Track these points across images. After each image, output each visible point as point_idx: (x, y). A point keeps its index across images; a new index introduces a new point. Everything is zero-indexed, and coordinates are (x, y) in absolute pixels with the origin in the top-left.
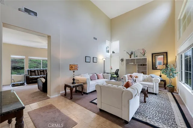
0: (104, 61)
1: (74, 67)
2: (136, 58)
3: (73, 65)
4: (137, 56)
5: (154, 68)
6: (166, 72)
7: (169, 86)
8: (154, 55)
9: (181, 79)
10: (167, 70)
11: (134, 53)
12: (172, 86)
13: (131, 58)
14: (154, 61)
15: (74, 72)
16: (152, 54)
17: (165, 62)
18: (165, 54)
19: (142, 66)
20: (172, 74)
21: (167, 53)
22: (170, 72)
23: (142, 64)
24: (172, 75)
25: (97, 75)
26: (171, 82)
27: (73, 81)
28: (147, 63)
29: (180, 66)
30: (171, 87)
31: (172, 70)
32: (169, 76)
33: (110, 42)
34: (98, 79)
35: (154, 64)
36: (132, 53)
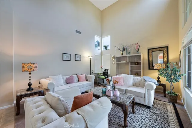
0: (90, 59)
1: (26, 66)
2: (128, 55)
3: (25, 64)
4: (129, 53)
5: (151, 67)
6: (166, 73)
7: (170, 94)
8: (150, 51)
9: (187, 84)
10: (167, 71)
11: (126, 49)
12: (174, 93)
13: (122, 55)
14: (151, 59)
15: (30, 74)
16: (149, 50)
17: (166, 59)
18: (165, 49)
19: (136, 65)
20: (175, 76)
21: (167, 48)
22: (171, 74)
23: (136, 63)
24: (174, 78)
25: (77, 76)
26: (172, 88)
27: (28, 87)
28: (142, 61)
29: (187, 65)
30: (172, 96)
31: (174, 71)
32: (170, 79)
33: (101, 38)
34: (79, 81)
35: (151, 62)
36: (124, 49)
